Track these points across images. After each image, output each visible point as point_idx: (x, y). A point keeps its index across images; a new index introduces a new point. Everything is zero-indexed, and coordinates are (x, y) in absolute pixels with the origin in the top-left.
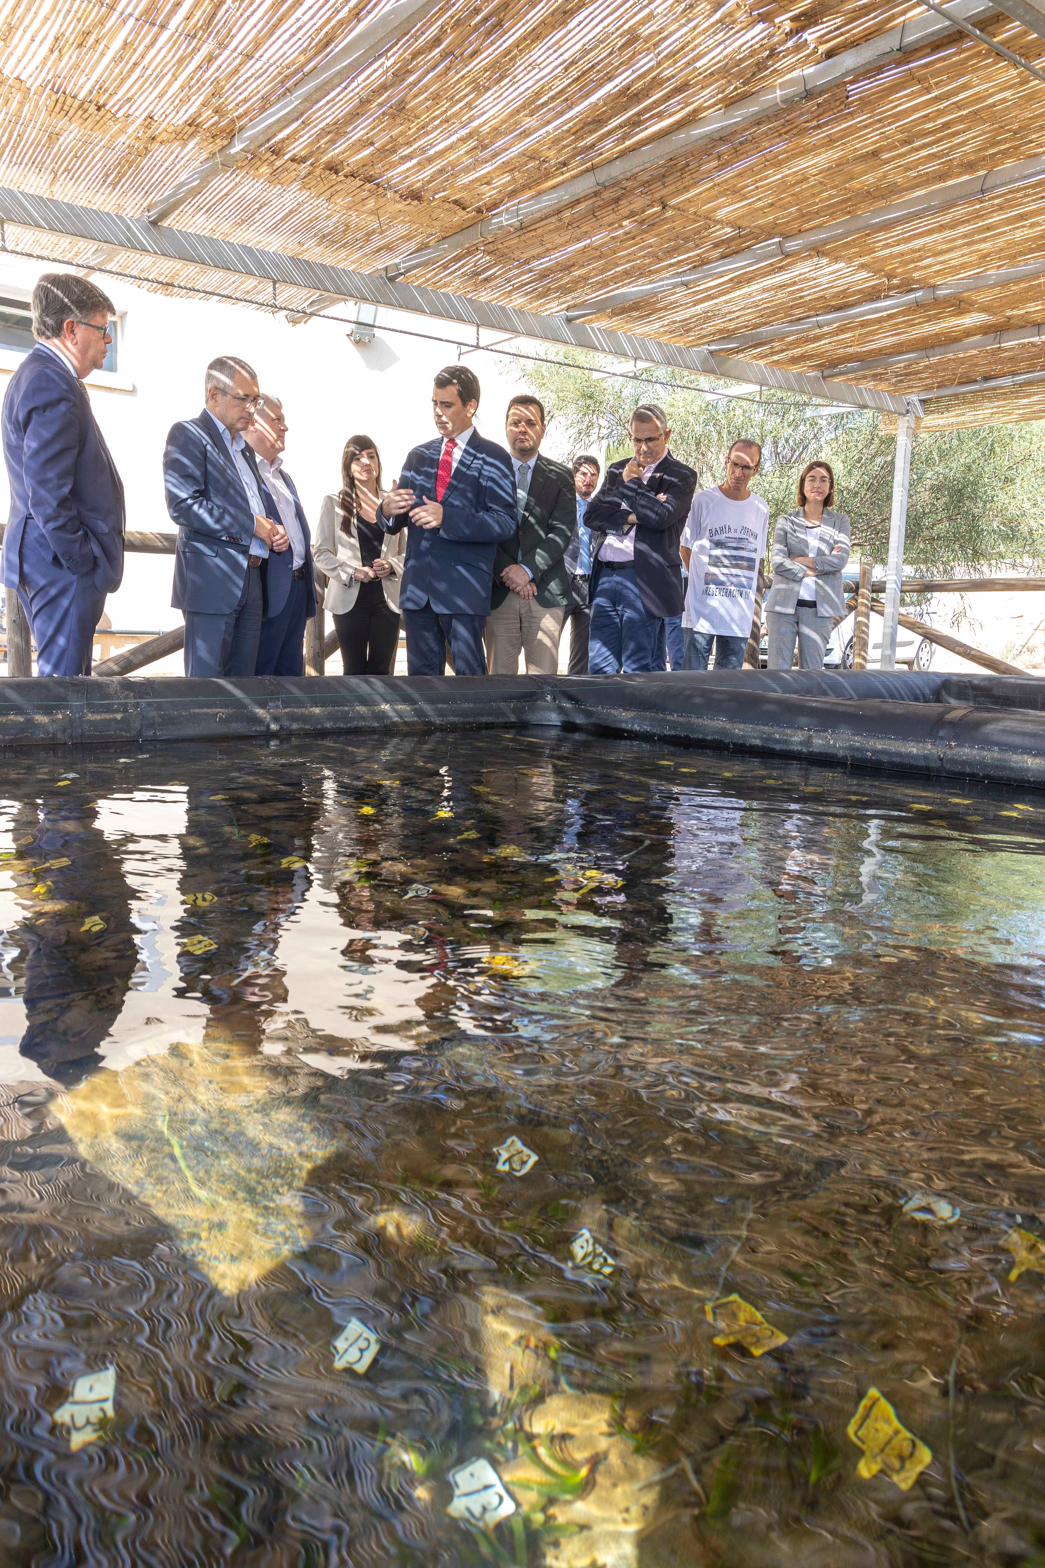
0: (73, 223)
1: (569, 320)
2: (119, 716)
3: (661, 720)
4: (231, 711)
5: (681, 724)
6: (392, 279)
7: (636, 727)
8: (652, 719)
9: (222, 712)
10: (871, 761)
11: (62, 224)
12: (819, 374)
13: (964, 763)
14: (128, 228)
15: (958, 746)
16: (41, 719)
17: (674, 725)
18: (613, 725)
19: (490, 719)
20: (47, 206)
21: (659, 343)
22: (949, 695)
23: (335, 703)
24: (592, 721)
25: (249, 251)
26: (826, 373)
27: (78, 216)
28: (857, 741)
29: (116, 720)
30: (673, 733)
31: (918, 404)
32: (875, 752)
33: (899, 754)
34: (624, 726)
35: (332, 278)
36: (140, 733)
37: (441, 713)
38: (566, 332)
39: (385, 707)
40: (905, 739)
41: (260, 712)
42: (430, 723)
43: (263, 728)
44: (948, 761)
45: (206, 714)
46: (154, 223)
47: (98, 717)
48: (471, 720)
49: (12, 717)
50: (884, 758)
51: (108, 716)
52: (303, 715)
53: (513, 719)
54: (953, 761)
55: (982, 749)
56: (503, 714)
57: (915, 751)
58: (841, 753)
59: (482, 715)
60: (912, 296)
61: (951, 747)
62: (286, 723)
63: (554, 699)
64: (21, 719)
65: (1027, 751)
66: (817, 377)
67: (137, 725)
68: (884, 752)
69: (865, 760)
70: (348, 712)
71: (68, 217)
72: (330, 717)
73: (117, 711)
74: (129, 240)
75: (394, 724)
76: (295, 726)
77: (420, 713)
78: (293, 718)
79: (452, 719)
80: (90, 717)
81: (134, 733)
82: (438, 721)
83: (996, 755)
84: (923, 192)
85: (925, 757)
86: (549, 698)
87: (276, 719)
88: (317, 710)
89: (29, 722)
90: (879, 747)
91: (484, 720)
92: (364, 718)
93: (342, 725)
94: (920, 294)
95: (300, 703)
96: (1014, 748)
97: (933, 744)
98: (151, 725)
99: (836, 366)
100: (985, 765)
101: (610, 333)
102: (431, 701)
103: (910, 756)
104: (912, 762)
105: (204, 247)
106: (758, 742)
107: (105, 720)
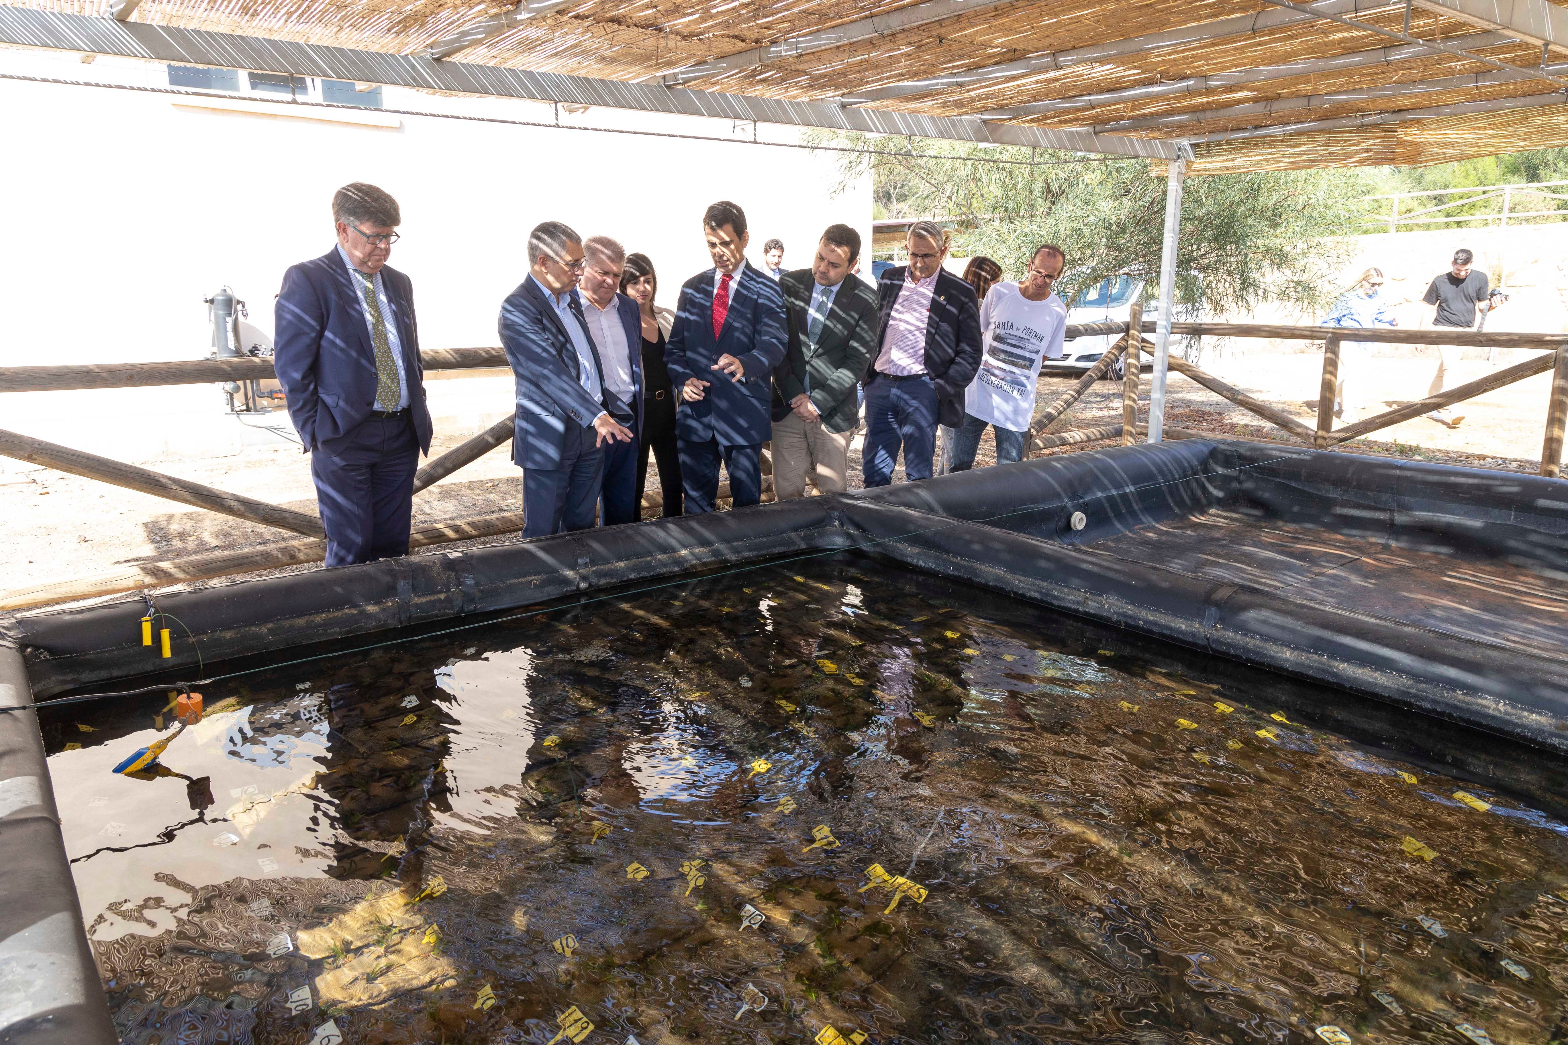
0: (360, 70)
1: (843, 106)
2: (442, 596)
3: (944, 560)
4: (544, 577)
5: (964, 566)
6: (669, 87)
7: (921, 563)
8: (936, 557)
9: (536, 579)
10: (1142, 629)
11: (349, 71)
12: (1091, 129)
13: (1229, 645)
14: (413, 67)
15: (1223, 628)
16: (371, 609)
17: (957, 567)
18: (899, 558)
19: (783, 549)
20: (334, 56)
21: (932, 117)
22: (1216, 463)
23: (638, 555)
24: (878, 549)
25: (530, 75)
26: (1098, 128)
27: (363, 61)
28: (1130, 609)
29: (440, 600)
30: (956, 573)
31: (1188, 148)
32: (1146, 622)
33: (1170, 628)
34: (909, 560)
35: (612, 93)
36: (462, 611)
37: (736, 551)
38: (841, 117)
39: (684, 552)
40: (1175, 614)
41: (569, 573)
42: (727, 561)
43: (574, 588)
44: (1214, 641)
45: (522, 583)
46: (438, 60)
47: (424, 600)
48: (765, 552)
49: (346, 611)
50: (1156, 629)
51: (432, 598)
52: (610, 570)
53: (803, 546)
54: (1217, 641)
55: (1245, 635)
56: (794, 543)
57: (1183, 627)
58: (1115, 618)
59: (775, 546)
60: (1184, 84)
61: (1217, 630)
62: (594, 580)
63: (842, 525)
64: (355, 612)
65: (1286, 644)
66: (1088, 133)
67: (459, 602)
68: (1155, 624)
69: (1137, 627)
70: (650, 562)
71: (355, 63)
72: (633, 569)
73: (440, 592)
74: (414, 79)
75: (693, 566)
76: (602, 582)
77: (716, 553)
78: (600, 574)
79: (746, 554)
80: (417, 600)
81: (457, 609)
82: (733, 558)
83: (1258, 643)
84: (1195, 24)
85: (1193, 635)
86: (837, 523)
87: (584, 578)
88: (622, 564)
89: (362, 613)
90: (1151, 618)
91: (776, 550)
92: (665, 565)
93: (645, 574)
94: (1191, 82)
95: (606, 561)
96: (1275, 640)
97: (1200, 623)
98: (472, 600)
99: (1107, 123)
100: (1248, 650)
101: (885, 116)
102: (725, 541)
103: (1179, 631)
104: (1181, 636)
105: (486, 76)
106: (1037, 595)
107: (431, 601)
